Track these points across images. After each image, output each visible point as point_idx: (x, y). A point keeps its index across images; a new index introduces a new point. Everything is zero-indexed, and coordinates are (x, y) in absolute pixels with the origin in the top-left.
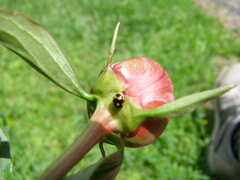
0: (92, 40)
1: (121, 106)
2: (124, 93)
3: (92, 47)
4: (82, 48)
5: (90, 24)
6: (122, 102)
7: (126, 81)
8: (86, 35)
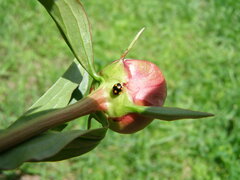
0: (200, 25)
1: (117, 94)
2: (124, 84)
3: (197, 33)
4: (188, 29)
5: (203, 9)
6: (120, 91)
7: (130, 76)
8: (196, 19)
